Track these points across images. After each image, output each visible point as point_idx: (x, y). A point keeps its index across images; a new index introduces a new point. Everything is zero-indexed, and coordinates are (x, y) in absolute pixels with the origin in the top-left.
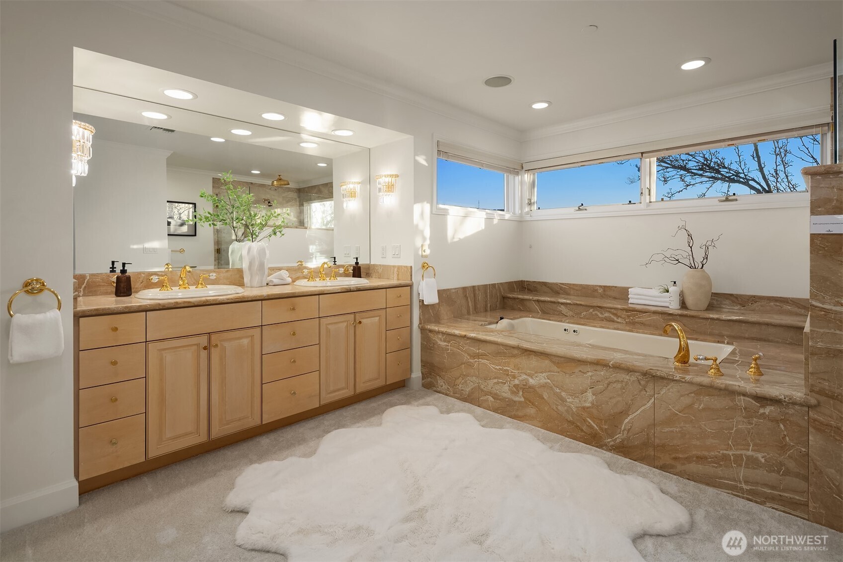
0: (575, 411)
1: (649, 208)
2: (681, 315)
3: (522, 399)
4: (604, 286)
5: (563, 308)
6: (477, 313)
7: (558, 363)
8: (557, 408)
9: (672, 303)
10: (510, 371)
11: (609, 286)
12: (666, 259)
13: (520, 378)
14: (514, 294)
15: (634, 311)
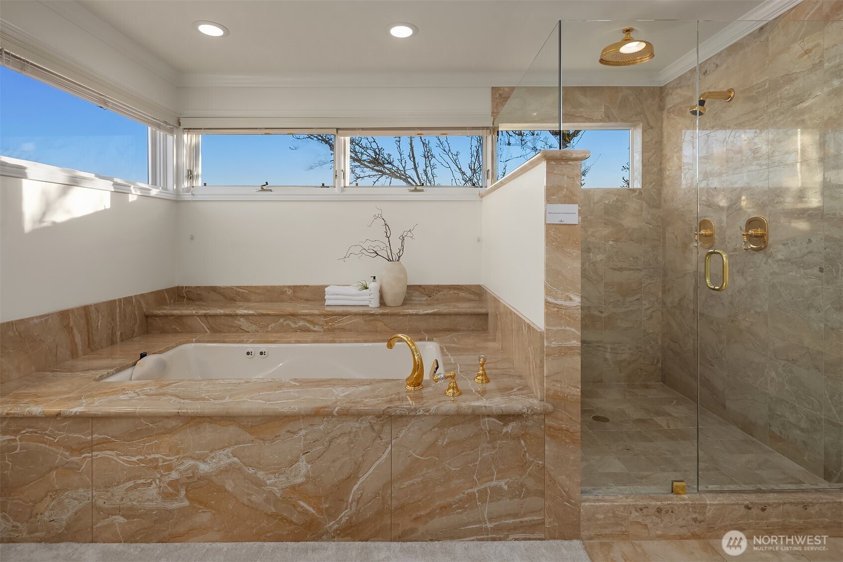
0: (279, 496)
1: (344, 193)
2: (382, 315)
3: (186, 503)
4: (294, 286)
5: (243, 322)
6: (92, 351)
7: (252, 426)
8: (249, 500)
9: (371, 301)
10: (160, 460)
11: (300, 286)
12: (364, 251)
13: (182, 468)
14: (165, 309)
15: (334, 315)
